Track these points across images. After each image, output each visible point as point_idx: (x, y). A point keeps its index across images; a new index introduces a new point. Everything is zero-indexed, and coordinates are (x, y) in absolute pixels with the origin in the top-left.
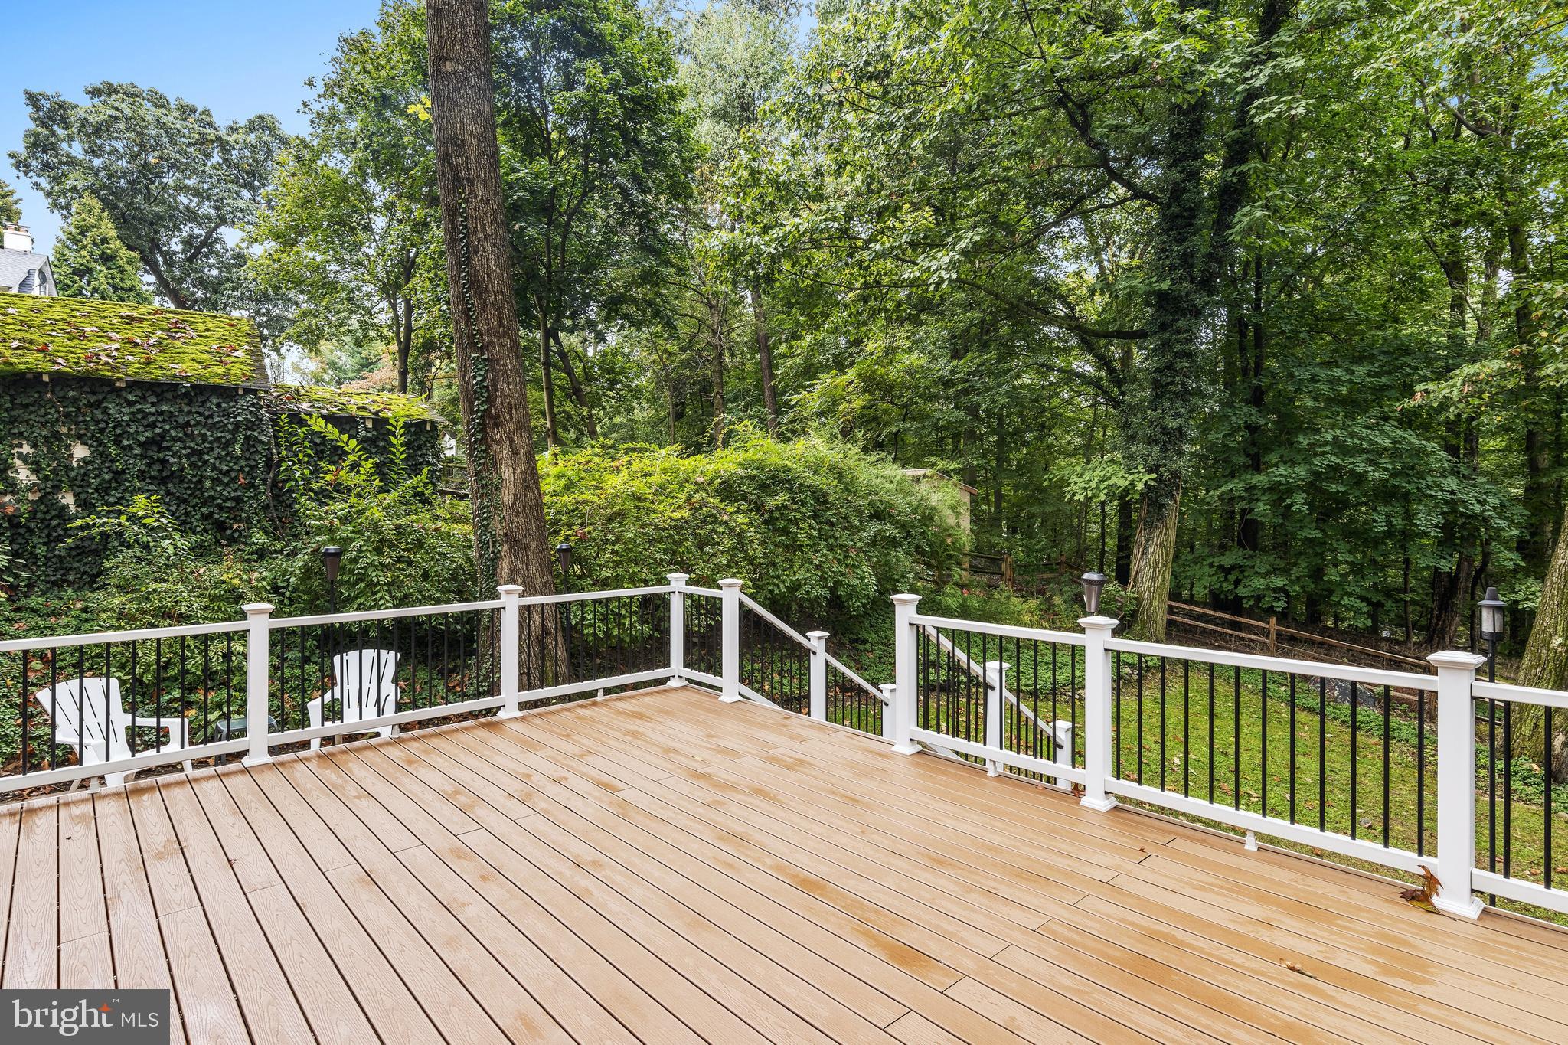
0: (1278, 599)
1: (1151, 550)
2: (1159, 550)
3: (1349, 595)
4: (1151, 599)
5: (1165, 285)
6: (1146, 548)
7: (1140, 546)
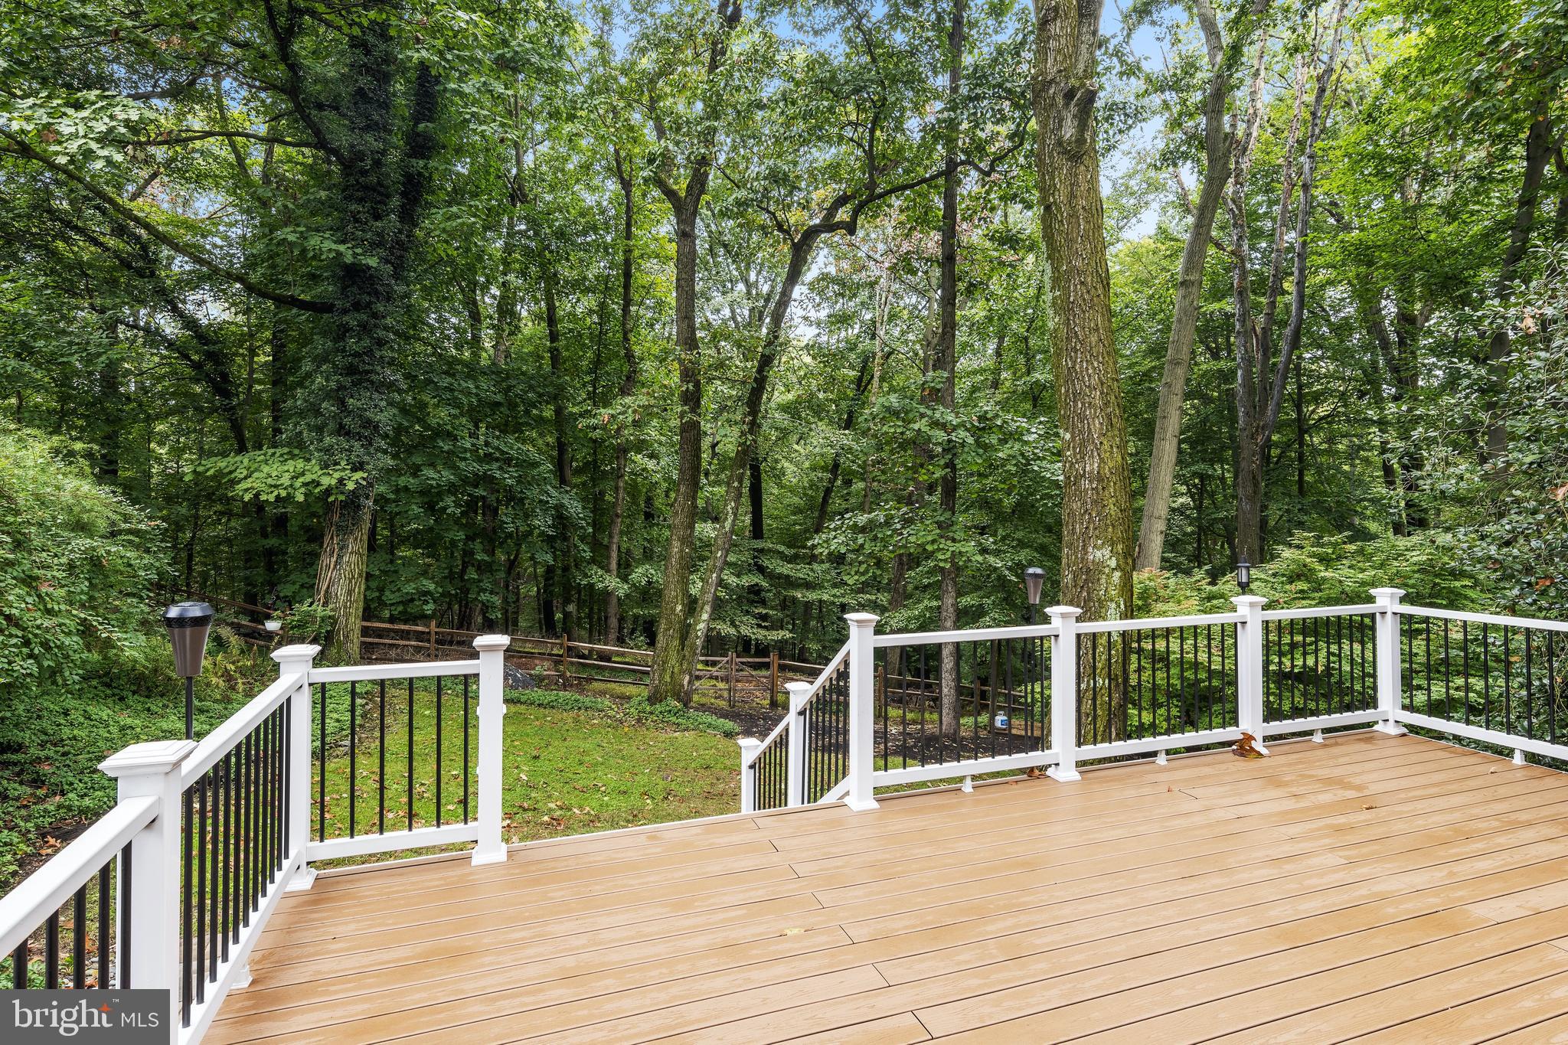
0: (426, 602)
1: (346, 559)
2: (354, 558)
3: (484, 591)
4: (347, 615)
5: (373, 262)
6: (340, 557)
7: (331, 555)
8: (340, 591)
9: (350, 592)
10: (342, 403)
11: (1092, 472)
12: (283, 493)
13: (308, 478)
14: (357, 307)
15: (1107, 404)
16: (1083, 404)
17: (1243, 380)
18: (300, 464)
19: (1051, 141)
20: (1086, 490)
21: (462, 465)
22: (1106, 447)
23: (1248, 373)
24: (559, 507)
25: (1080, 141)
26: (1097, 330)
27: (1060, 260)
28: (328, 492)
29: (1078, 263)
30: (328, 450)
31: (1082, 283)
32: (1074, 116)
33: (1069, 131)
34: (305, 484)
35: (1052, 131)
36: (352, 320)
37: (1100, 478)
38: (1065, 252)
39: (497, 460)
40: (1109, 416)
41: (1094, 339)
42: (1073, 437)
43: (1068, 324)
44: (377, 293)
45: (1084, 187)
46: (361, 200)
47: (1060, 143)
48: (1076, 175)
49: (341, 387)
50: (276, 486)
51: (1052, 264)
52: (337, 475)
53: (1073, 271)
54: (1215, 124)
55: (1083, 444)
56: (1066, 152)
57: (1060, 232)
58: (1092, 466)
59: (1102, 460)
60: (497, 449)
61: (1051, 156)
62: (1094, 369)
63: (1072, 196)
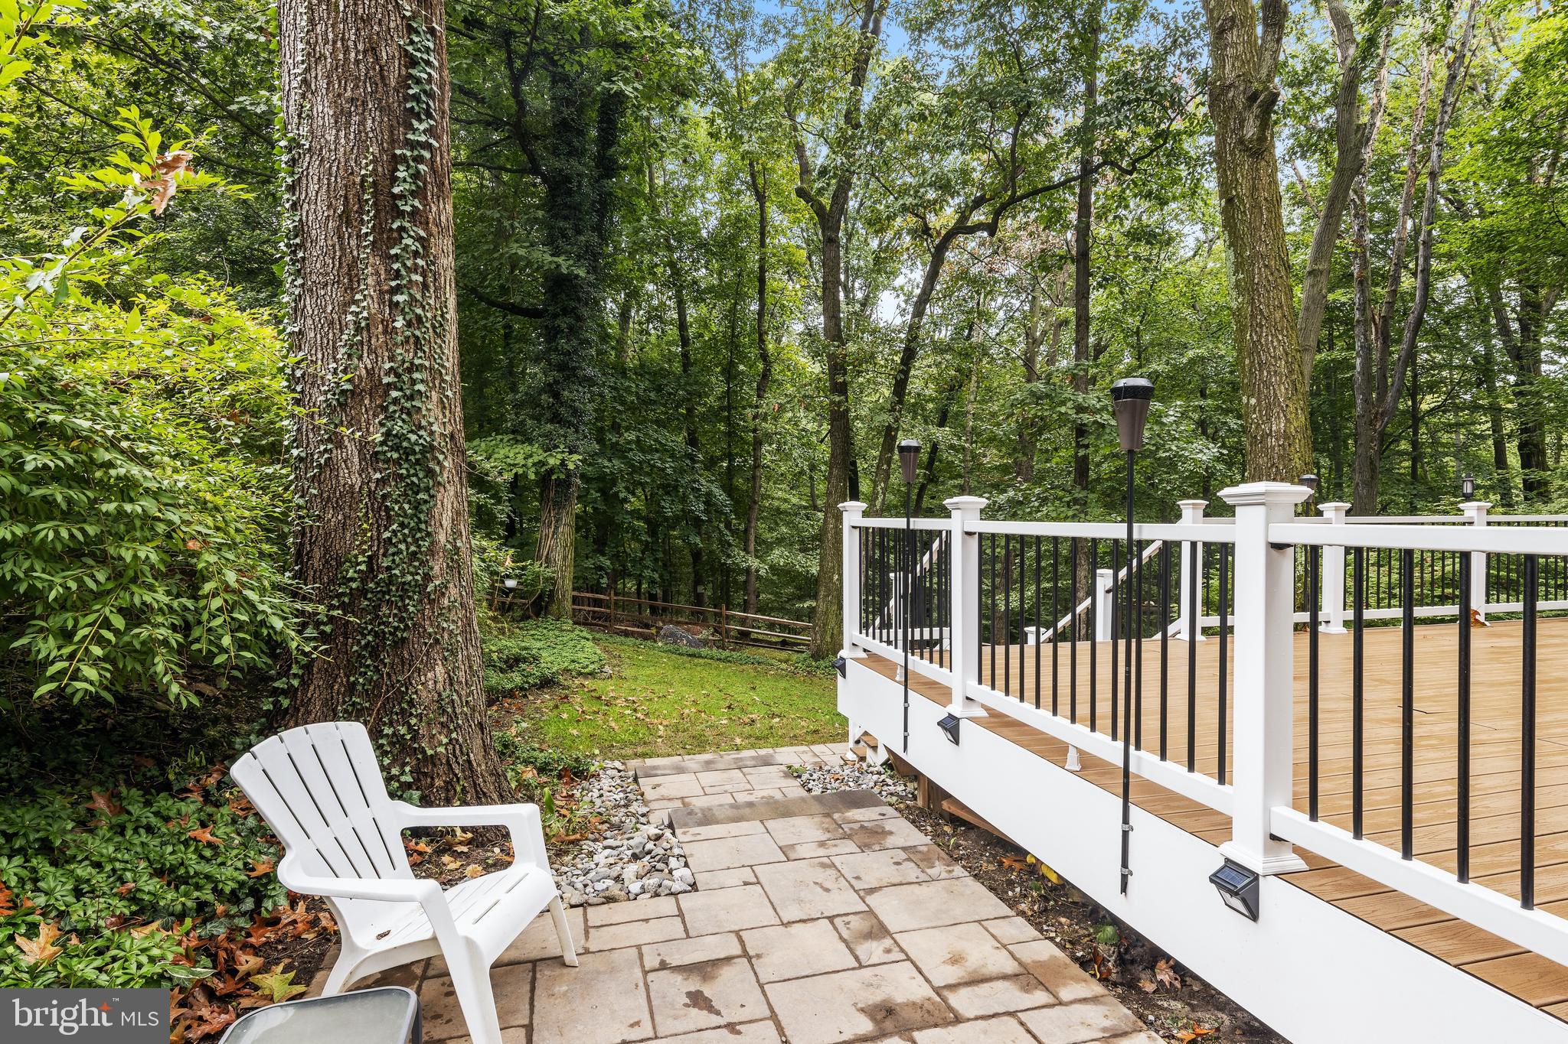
1: (561, 530)
2: (567, 529)
4: (563, 578)
5: (582, 273)
6: (556, 528)
7: (549, 526)
8: (557, 556)
9: (565, 558)
10: (556, 395)
11: (1278, 431)
12: (520, 471)
13: (536, 459)
14: (565, 312)
15: (1291, 372)
16: (1269, 372)
17: (1362, 368)
18: (528, 448)
19: (1231, 140)
20: (1273, 448)
21: (630, 455)
22: (1292, 408)
23: (1367, 362)
24: (709, 494)
25: (1262, 139)
26: (1281, 307)
27: (1243, 247)
28: (551, 471)
29: (1262, 249)
30: (548, 435)
31: (1266, 266)
32: (1257, 117)
33: (1250, 131)
34: (534, 464)
35: (1233, 131)
36: (563, 323)
37: (1286, 436)
38: (1248, 239)
39: (657, 451)
40: (1293, 382)
41: (1278, 315)
42: (1259, 401)
43: (1253, 303)
44: (579, 300)
45: (1265, 180)
46: (566, 218)
47: (1241, 141)
48: (1257, 170)
49: (556, 382)
50: (514, 465)
51: (1235, 251)
52: (559, 456)
53: (1256, 255)
54: (1347, 116)
55: (1269, 407)
56: (1248, 149)
57: (1243, 222)
58: (1278, 425)
59: (1288, 421)
60: (656, 440)
61: (1232, 153)
62: (1279, 341)
63: (1254, 189)
